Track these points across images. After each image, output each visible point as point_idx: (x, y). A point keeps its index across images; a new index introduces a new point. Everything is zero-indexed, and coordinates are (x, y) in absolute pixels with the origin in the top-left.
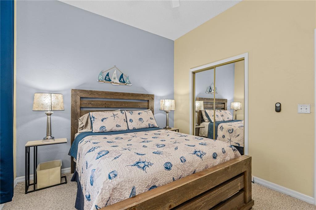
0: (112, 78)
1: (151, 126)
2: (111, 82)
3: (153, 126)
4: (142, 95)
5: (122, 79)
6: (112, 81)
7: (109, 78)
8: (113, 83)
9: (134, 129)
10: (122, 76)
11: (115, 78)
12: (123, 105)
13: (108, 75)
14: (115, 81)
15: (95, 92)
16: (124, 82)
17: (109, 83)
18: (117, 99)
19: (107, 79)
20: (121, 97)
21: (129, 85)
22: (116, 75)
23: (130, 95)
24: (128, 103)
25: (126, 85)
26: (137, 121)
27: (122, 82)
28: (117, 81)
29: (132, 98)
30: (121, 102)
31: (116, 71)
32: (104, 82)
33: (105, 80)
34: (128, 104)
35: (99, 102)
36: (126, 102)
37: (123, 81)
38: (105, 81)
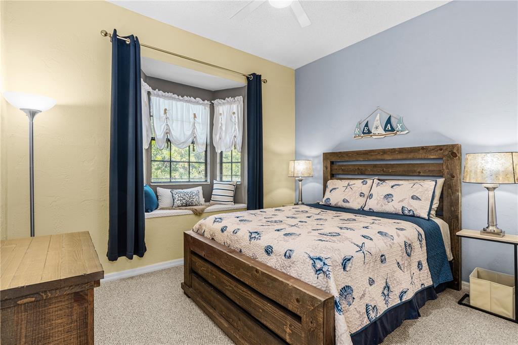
0: (373, 127)
1: (406, 212)
2: (372, 134)
3: (411, 213)
4: (423, 148)
5: (389, 125)
6: (373, 132)
7: (368, 130)
8: (375, 135)
9: (371, 210)
10: (389, 121)
11: (377, 128)
12: (384, 169)
13: (367, 125)
14: (377, 132)
15: (344, 153)
16: (393, 130)
17: (368, 136)
18: (373, 160)
19: (365, 132)
20: (379, 157)
21: (402, 133)
22: (379, 122)
23: (395, 152)
24: (392, 166)
25: (396, 134)
26: (379, 199)
27: (388, 131)
28: (381, 130)
29: (399, 157)
30: (381, 166)
31: (379, 114)
32: (362, 137)
33: (363, 133)
34: (394, 168)
35: (350, 167)
36: (390, 164)
37: (390, 129)
38: (362, 135)
